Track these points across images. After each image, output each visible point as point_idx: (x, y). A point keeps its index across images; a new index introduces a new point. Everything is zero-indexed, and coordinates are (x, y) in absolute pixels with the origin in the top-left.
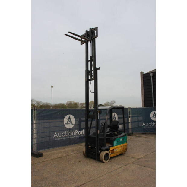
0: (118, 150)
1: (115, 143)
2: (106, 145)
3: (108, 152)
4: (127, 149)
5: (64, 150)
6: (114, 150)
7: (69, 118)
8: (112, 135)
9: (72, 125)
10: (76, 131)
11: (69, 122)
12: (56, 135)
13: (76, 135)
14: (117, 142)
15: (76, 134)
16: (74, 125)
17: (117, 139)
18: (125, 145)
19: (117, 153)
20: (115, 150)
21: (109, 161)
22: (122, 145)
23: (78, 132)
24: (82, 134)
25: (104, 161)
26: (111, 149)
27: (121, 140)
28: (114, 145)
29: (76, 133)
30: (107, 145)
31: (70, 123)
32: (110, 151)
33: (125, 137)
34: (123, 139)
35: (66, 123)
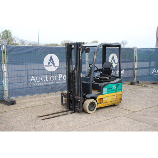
0: (108, 100)
1: (105, 90)
2: (92, 92)
3: (95, 101)
4: (121, 99)
5: (43, 98)
6: (102, 98)
7: (51, 58)
8: (102, 80)
9: (54, 67)
10: (60, 75)
11: (51, 63)
12: (33, 79)
13: (60, 81)
14: (108, 89)
15: (60, 79)
16: (57, 68)
17: (108, 85)
18: (120, 95)
19: (107, 103)
20: (104, 99)
21: (94, 112)
22: (114, 94)
23: (63, 76)
25: (89, 111)
26: (99, 97)
27: (114, 87)
28: (104, 93)
29: (60, 77)
30: (94, 93)
32: (97, 99)
33: (119, 84)
34: (117, 87)
35: (47, 64)
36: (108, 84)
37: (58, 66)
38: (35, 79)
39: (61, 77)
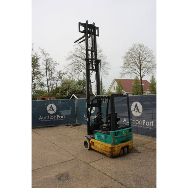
0: (98, 146)
7: (136, 106)
15: (143, 125)
16: (141, 114)
18: (108, 147)
19: (98, 149)
20: (95, 144)
22: (104, 143)
24: (150, 125)
26: (92, 140)
27: (103, 137)
28: (95, 138)
29: (143, 123)
31: (137, 111)
33: (108, 136)
34: (106, 137)
35: (133, 110)
36: (98, 132)
37: (142, 112)
38: (126, 120)
39: (145, 122)
